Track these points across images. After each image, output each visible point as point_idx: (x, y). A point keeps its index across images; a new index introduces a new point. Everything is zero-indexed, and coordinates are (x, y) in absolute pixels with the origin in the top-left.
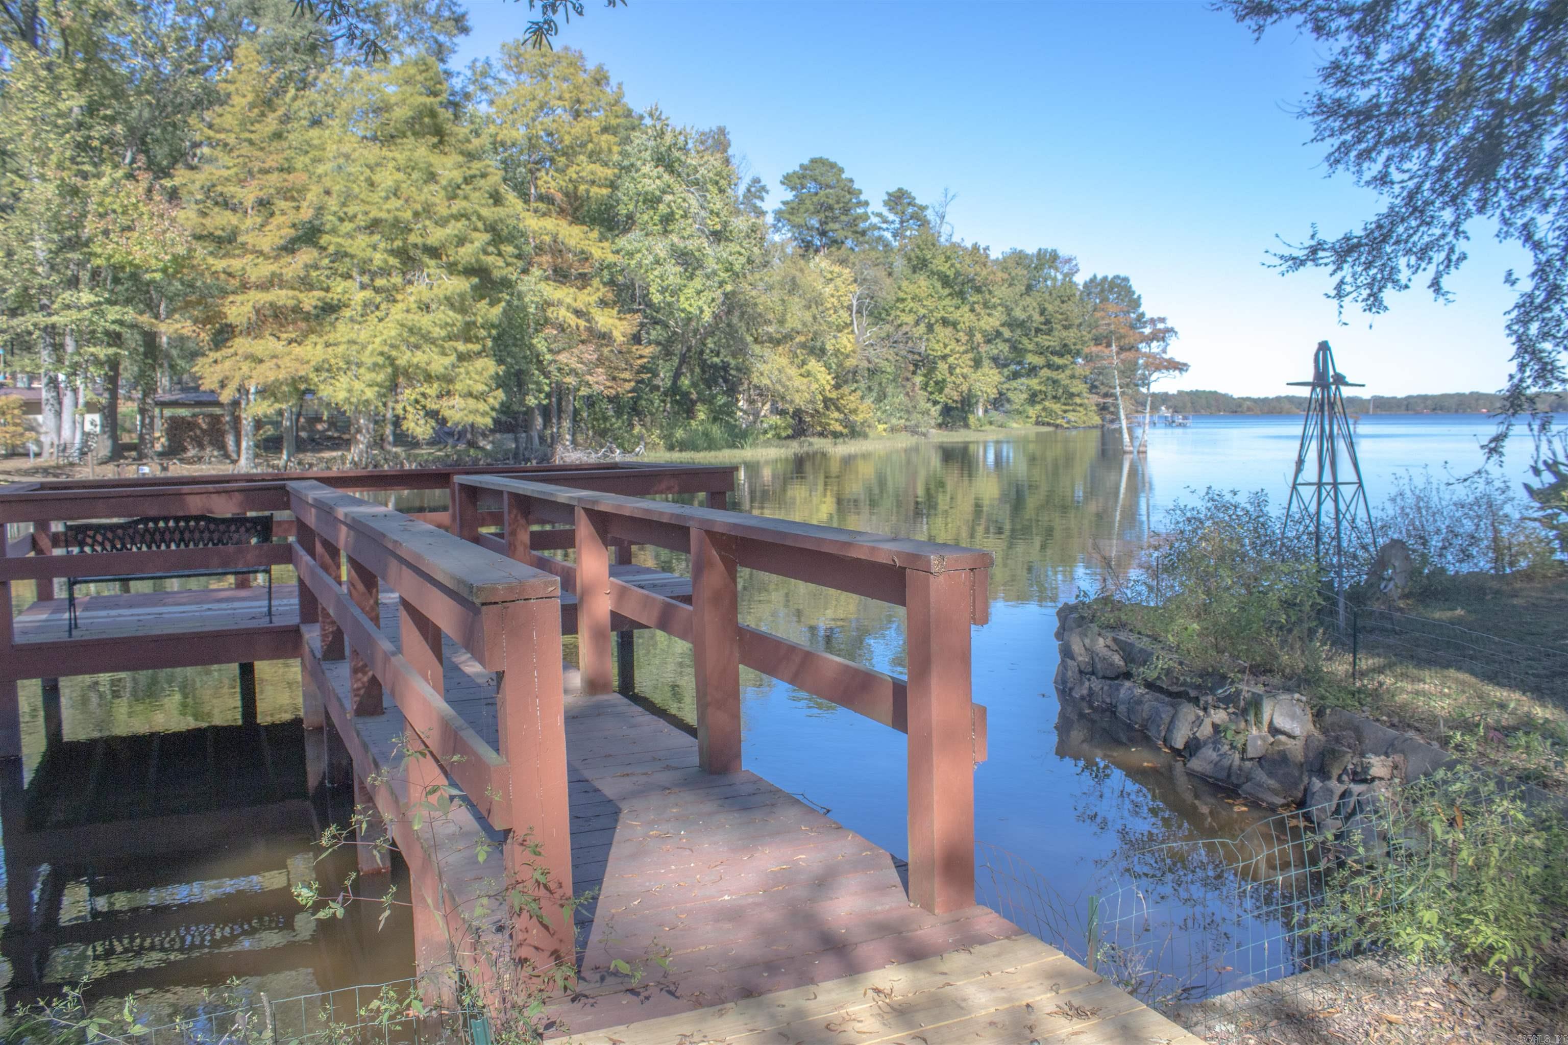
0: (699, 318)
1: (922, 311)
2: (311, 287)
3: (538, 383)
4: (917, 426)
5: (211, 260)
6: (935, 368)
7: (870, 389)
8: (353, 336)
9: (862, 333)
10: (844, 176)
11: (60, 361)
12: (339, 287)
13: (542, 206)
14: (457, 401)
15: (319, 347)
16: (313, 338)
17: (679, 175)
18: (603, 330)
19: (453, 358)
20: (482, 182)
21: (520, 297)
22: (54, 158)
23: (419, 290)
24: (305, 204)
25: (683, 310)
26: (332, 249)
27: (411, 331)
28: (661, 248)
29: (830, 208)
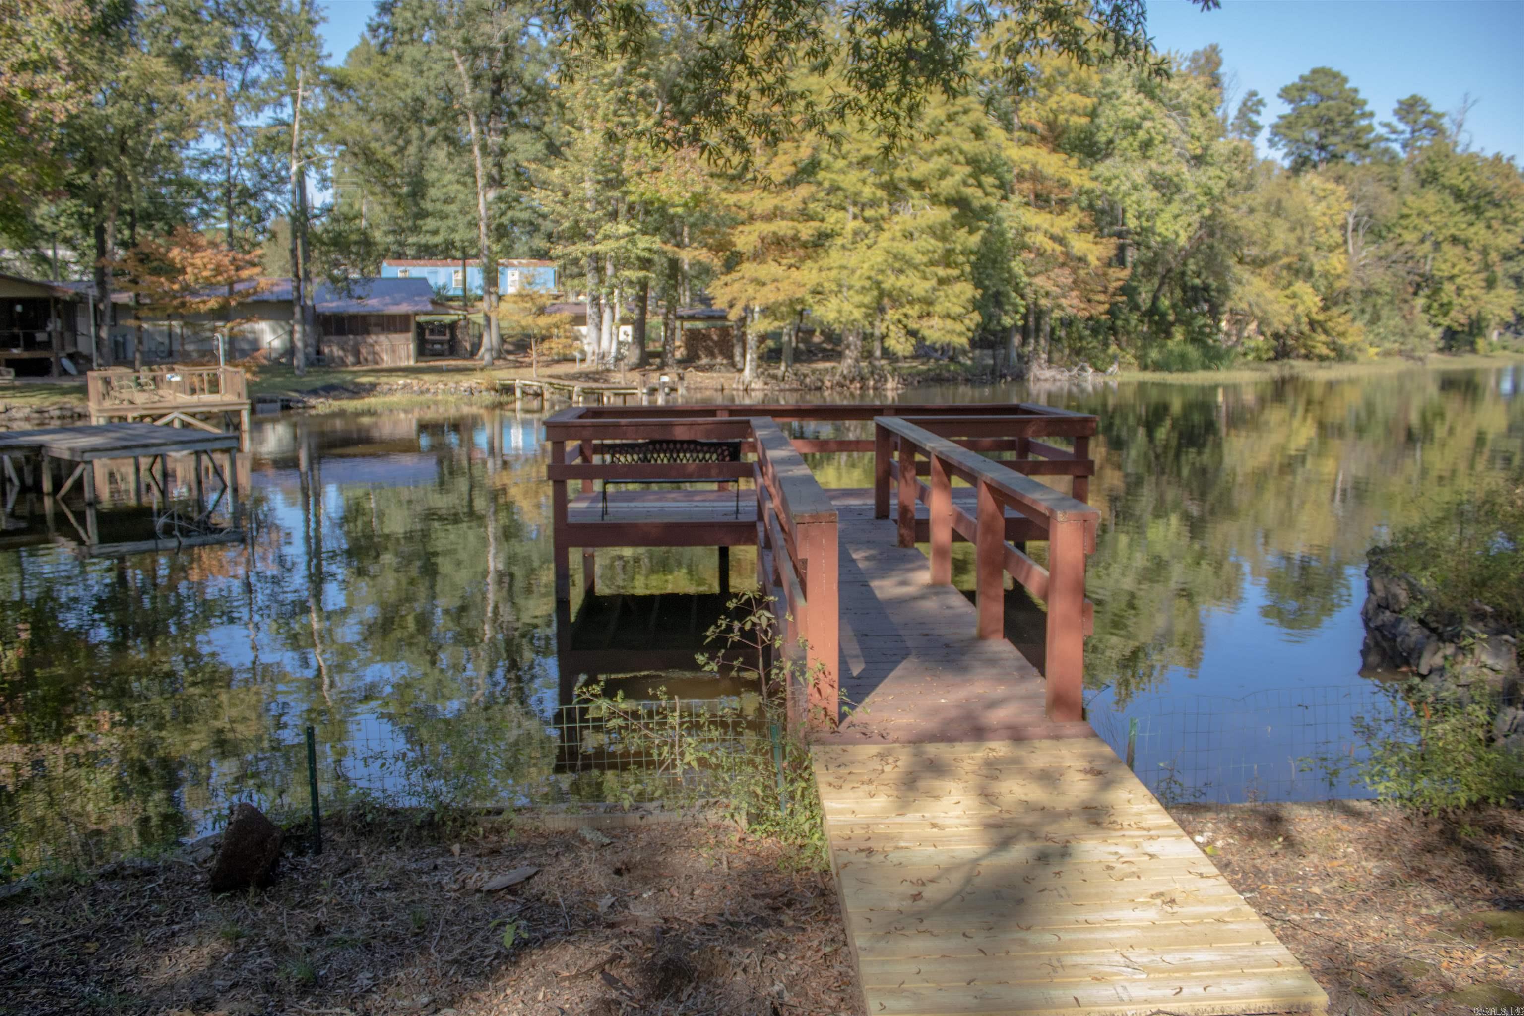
0: (1174, 242)
1: (1428, 228)
2: (810, 218)
3: (1015, 305)
4: (1413, 350)
5: (724, 196)
6: (1440, 289)
7: (1363, 311)
8: (844, 262)
9: (1357, 253)
10: (1348, 86)
11: (601, 282)
12: (833, 218)
13: (1024, 135)
14: (935, 321)
15: (814, 272)
16: (809, 263)
17: (1160, 101)
18: (1079, 254)
19: (934, 282)
20: (963, 118)
21: (999, 222)
22: (601, 112)
23: (905, 218)
24: (804, 144)
25: (1160, 235)
26: (826, 184)
27: (895, 257)
28: (1138, 174)
29: (1330, 121)
